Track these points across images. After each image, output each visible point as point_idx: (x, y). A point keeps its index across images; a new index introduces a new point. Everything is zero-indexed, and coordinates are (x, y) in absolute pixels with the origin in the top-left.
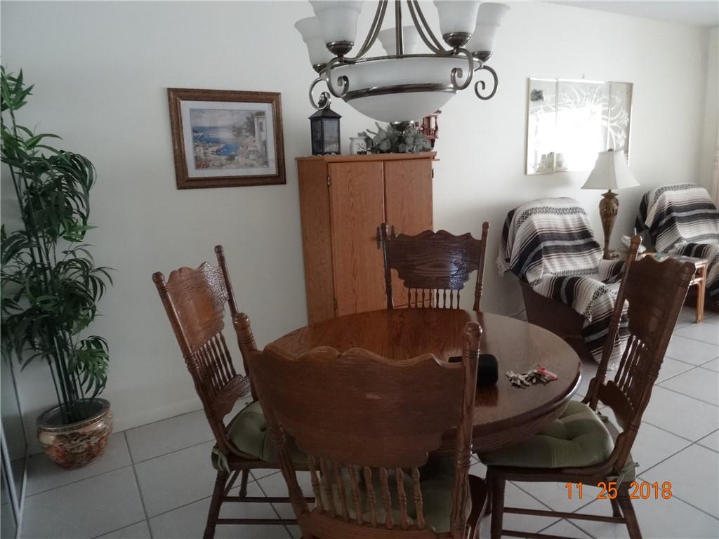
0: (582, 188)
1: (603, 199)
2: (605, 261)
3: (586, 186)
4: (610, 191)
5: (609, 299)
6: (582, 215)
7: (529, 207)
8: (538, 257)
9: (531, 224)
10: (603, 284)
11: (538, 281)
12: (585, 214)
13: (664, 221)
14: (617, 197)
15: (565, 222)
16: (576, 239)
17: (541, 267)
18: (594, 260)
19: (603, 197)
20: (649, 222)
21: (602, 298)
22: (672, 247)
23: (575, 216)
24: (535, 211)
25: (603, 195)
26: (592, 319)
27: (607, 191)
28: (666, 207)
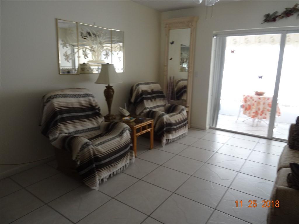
0: (96, 83)
1: (106, 89)
2: (105, 122)
3: (97, 82)
4: (109, 85)
5: (89, 150)
6: (91, 98)
7: (52, 94)
8: (55, 125)
9: (52, 105)
10: (88, 141)
11: (55, 139)
12: (93, 97)
13: (139, 100)
14: (112, 88)
15: (79, 102)
16: (87, 112)
17: (57, 131)
18: (97, 123)
19: (106, 88)
20: (133, 100)
21: (86, 150)
22: (142, 112)
23: (86, 99)
24: (56, 96)
25: (106, 87)
26: (80, 162)
27: (107, 85)
28: (140, 93)
